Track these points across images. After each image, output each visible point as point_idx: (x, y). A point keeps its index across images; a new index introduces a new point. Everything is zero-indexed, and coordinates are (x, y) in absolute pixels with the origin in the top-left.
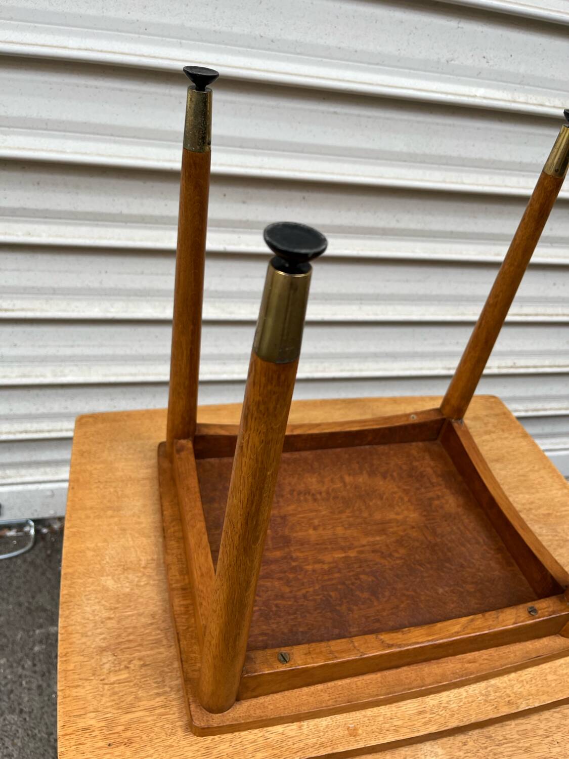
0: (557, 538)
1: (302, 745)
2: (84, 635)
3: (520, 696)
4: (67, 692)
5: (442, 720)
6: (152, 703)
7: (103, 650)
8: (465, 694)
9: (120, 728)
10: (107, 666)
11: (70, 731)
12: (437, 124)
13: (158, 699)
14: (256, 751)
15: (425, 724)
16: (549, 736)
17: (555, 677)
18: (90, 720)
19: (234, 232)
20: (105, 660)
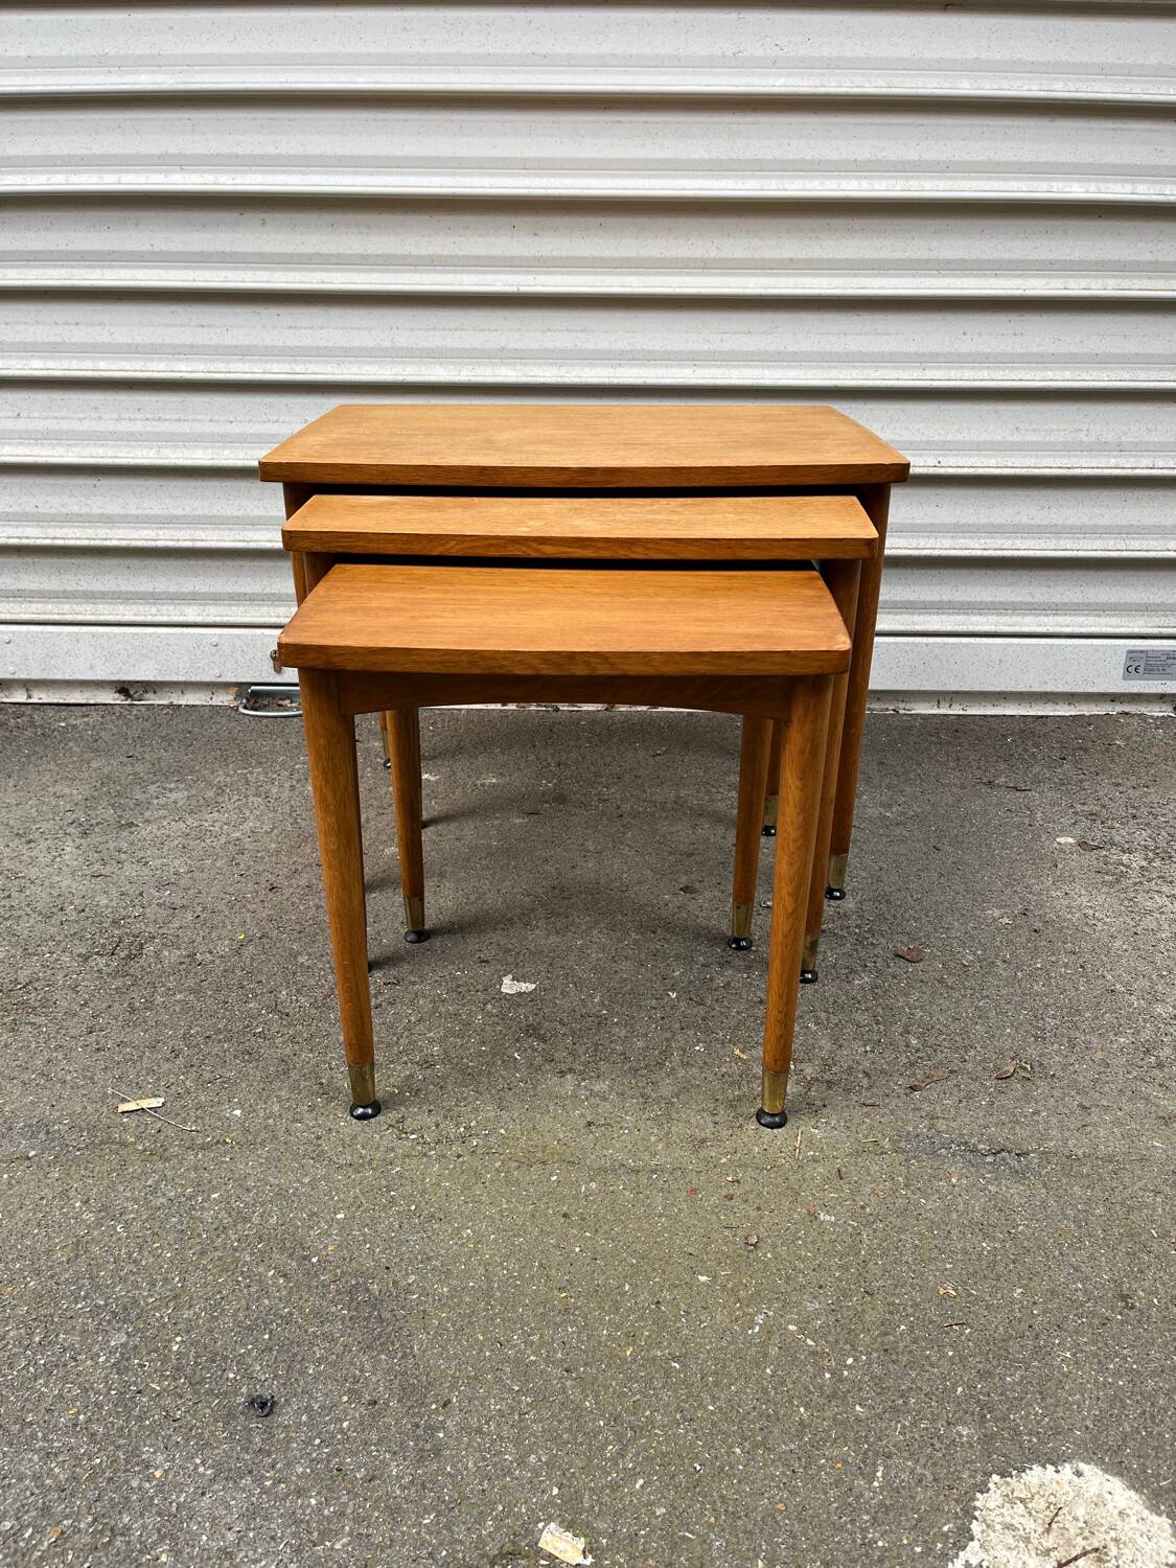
12: (739, 123)
19: (529, 273)
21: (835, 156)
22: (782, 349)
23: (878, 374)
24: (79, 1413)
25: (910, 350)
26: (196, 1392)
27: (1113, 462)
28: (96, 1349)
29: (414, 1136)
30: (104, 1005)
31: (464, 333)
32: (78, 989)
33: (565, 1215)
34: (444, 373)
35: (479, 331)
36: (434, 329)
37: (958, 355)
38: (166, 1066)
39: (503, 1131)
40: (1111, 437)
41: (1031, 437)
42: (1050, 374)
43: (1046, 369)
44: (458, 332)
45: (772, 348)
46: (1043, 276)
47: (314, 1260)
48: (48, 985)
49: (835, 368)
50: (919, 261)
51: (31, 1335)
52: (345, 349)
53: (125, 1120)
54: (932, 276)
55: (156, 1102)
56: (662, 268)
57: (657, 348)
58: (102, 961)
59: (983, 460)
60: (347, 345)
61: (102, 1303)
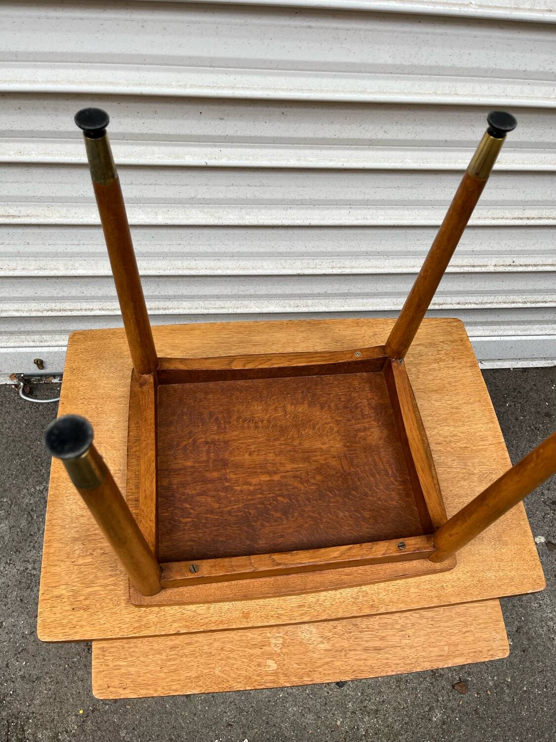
0: (464, 471)
1: (207, 621)
2: (63, 527)
3: (382, 602)
4: (48, 569)
5: (315, 613)
6: (106, 581)
7: (75, 540)
8: (339, 596)
9: (83, 597)
10: (78, 552)
11: (47, 597)
13: (110, 579)
14: (174, 621)
15: (302, 615)
16: (404, 631)
17: (417, 590)
18: (62, 591)
20: (76, 548)
21: (508, 66)
31: (157, 186)
36: (132, 184)
56: (334, 145)
57: (321, 198)
59: (544, 259)
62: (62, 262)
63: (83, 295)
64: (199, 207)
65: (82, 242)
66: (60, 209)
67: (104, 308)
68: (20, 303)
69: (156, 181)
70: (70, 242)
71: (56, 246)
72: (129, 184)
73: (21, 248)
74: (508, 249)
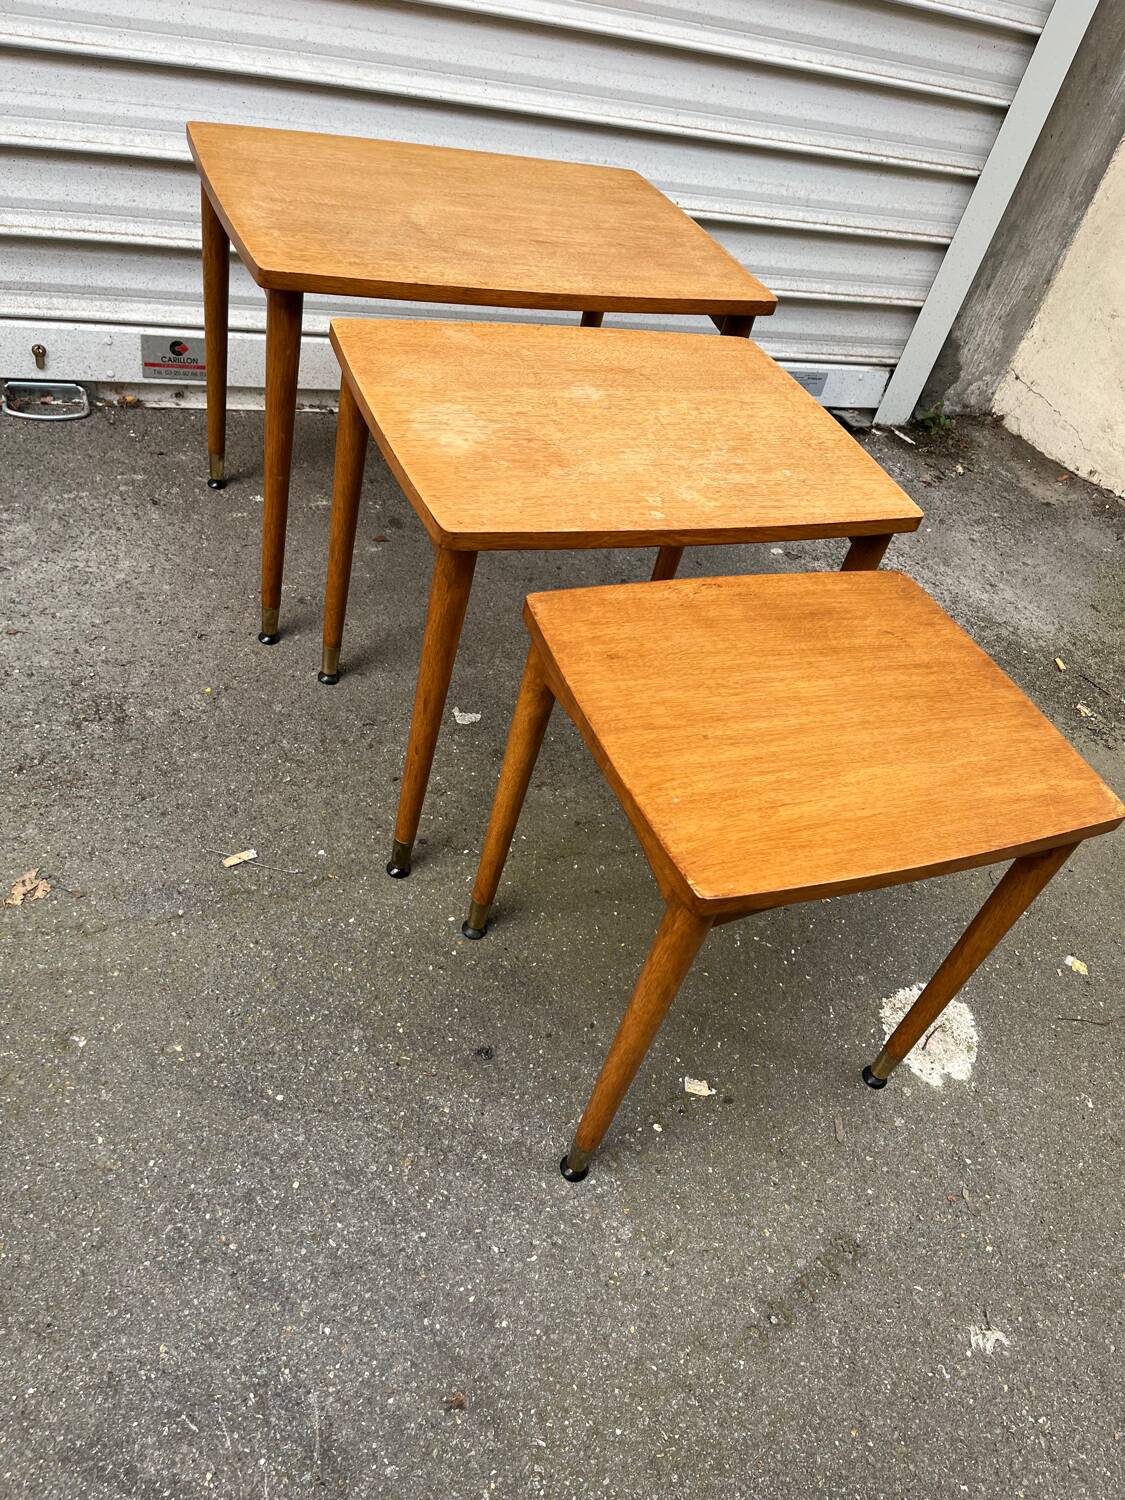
22: (564, 78)
23: (642, 114)
24: (367, 1088)
25: (669, 95)
26: (435, 1055)
27: (801, 216)
28: (347, 1044)
29: (466, 852)
30: (134, 772)
31: (261, 18)
32: (96, 757)
33: (597, 892)
34: (239, 61)
35: (278, 18)
36: (230, 10)
37: (706, 105)
38: (233, 822)
39: (524, 838)
40: (802, 194)
41: (749, 188)
42: (769, 133)
43: (767, 127)
44: (256, 17)
45: (556, 76)
46: (779, 44)
47: (454, 953)
48: (65, 758)
49: (607, 103)
50: (688, 12)
51: (292, 1046)
52: (129, 20)
53: (236, 872)
54: (696, 28)
55: (251, 854)
57: (452, 61)
58: (95, 727)
59: (710, 204)
60: (131, 16)
61: (327, 1012)
62: (118, 135)
63: (134, 204)
64: (307, 58)
65: (151, 101)
66: (134, 40)
67: (160, 235)
68: (39, 214)
69: (260, 8)
70: (134, 100)
71: (116, 105)
72: (227, 10)
73: (71, 104)
74: (669, 180)
